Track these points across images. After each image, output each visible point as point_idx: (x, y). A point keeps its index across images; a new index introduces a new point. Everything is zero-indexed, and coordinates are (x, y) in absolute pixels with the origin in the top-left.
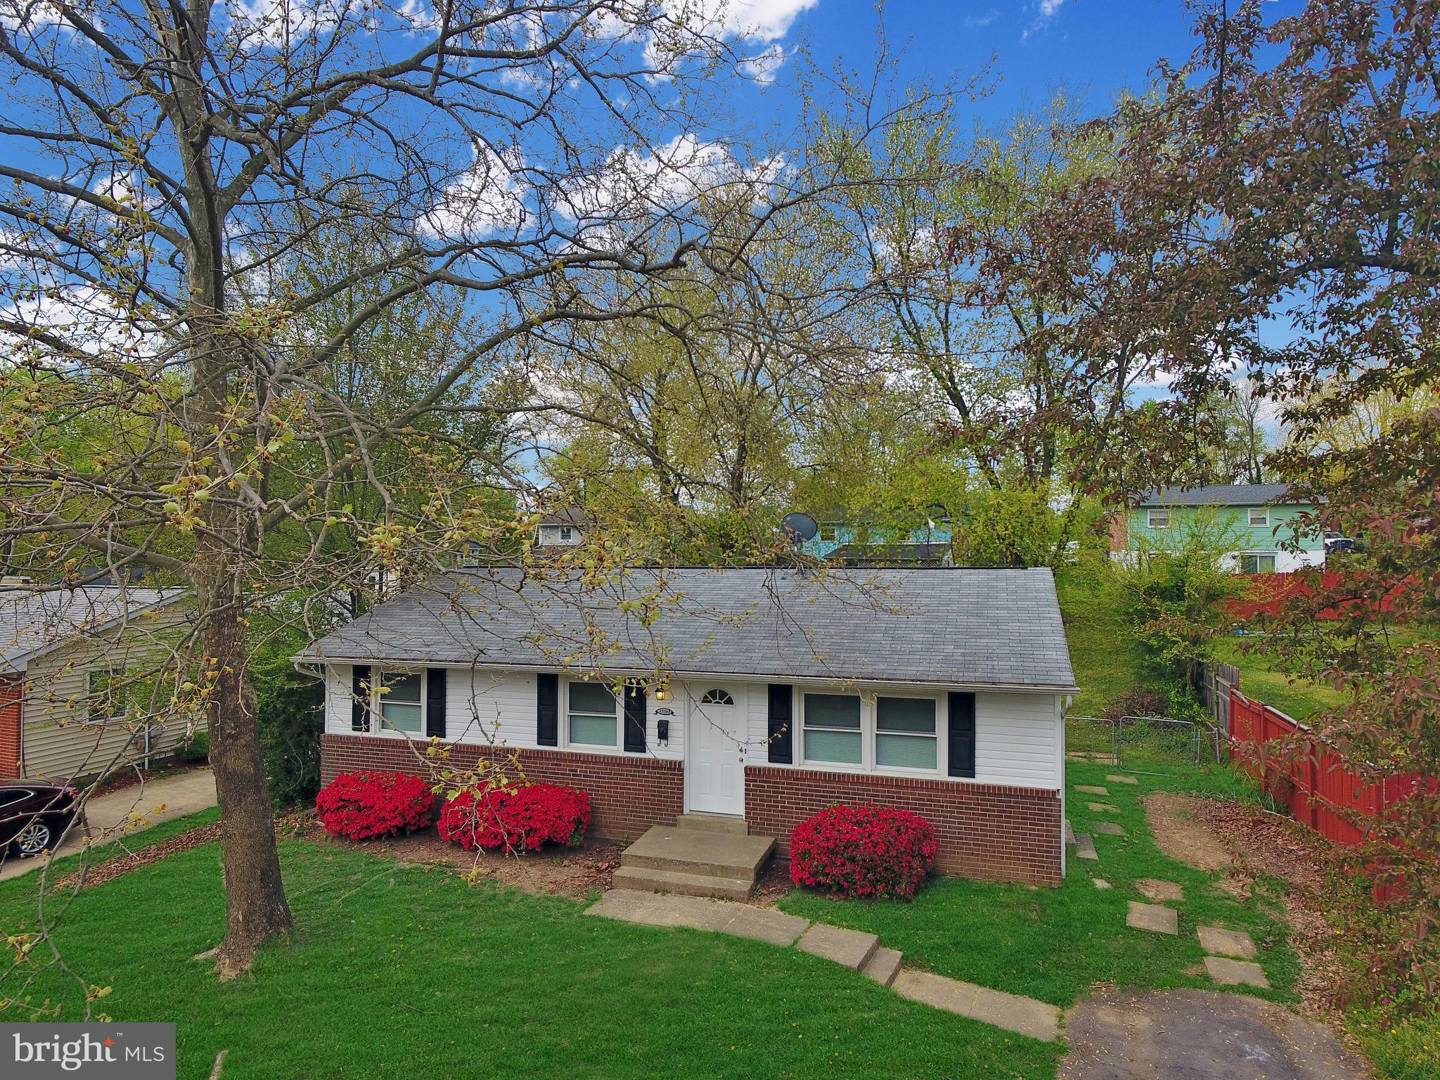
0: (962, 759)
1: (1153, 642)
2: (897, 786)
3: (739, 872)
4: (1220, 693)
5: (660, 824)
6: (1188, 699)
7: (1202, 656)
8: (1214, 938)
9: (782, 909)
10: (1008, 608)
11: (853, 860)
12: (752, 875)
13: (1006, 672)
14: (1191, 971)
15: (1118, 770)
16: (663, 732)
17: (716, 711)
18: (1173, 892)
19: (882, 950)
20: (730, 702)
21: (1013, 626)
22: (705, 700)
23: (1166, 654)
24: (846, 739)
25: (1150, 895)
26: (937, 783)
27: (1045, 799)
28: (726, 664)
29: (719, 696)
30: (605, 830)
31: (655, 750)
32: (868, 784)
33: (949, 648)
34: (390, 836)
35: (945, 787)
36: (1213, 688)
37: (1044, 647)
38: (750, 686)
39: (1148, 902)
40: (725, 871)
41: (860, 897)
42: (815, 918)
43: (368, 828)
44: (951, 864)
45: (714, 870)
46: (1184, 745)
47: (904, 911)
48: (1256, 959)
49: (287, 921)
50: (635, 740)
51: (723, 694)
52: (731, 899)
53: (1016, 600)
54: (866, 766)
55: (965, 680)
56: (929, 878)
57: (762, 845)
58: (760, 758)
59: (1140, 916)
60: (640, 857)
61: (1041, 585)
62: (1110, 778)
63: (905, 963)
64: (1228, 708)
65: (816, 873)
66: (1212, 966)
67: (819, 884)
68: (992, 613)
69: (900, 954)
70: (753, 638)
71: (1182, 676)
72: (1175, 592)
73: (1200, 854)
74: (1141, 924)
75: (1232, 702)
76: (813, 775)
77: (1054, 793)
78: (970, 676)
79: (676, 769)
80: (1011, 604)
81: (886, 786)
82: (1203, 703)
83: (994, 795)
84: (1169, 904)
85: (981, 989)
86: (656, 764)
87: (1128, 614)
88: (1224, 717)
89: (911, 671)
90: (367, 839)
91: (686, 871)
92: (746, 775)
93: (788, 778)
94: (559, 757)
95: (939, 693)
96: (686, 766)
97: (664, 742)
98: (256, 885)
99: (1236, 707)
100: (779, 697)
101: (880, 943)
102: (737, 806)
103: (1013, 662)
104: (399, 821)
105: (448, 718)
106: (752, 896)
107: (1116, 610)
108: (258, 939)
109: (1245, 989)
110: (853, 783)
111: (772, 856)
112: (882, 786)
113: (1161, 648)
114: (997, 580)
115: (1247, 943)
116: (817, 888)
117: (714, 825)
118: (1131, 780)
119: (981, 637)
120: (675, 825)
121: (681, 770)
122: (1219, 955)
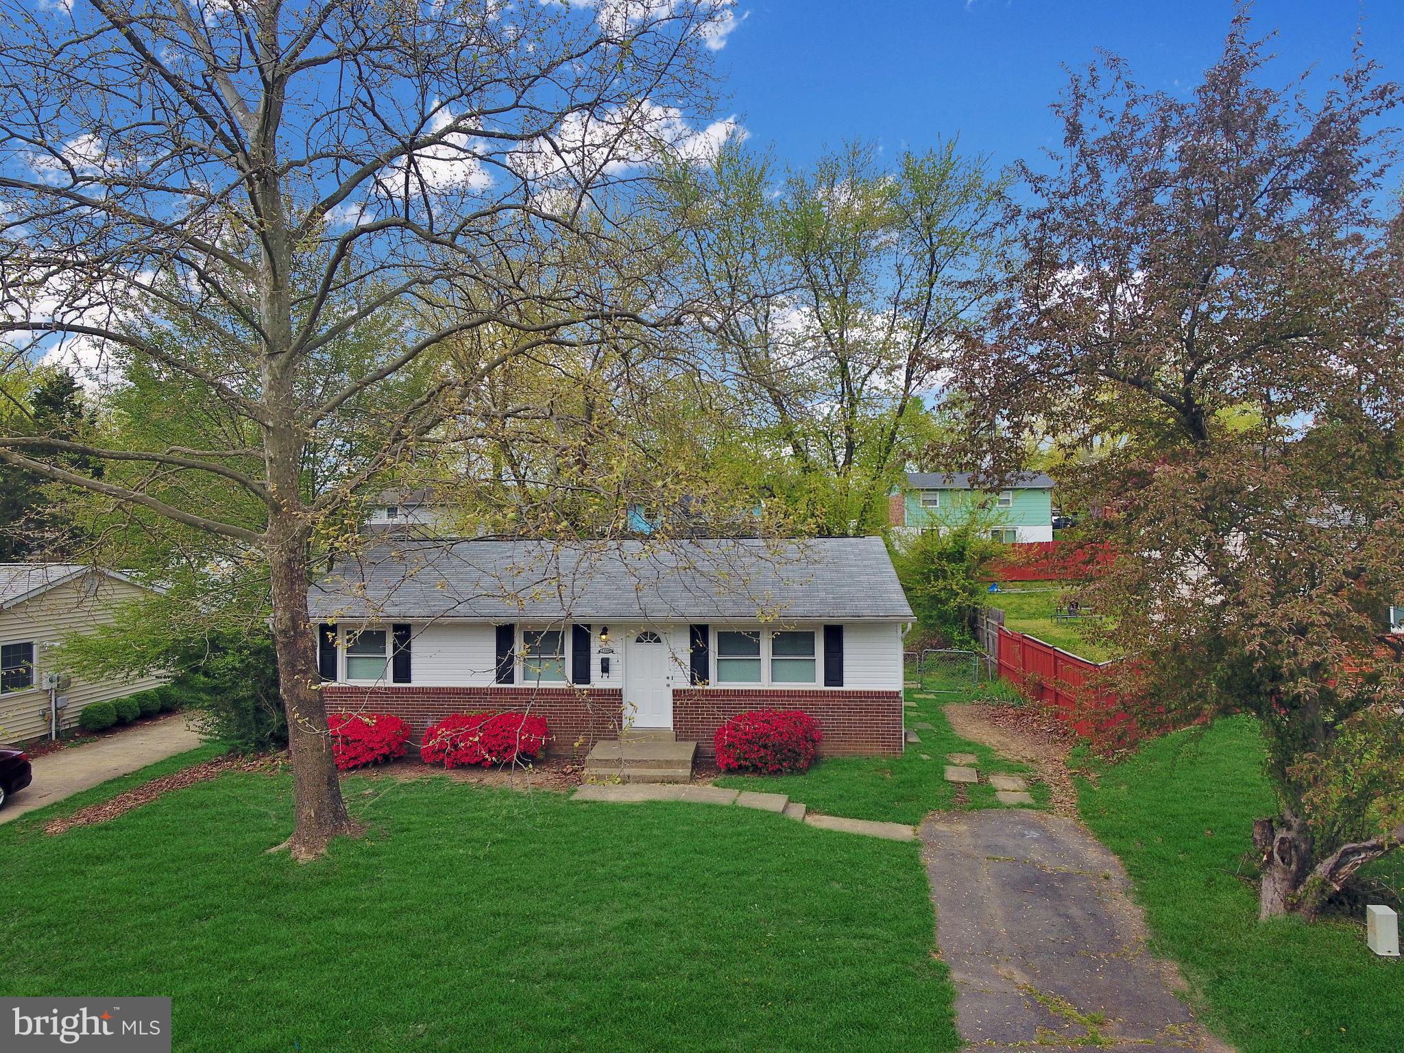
0: (834, 674)
1: (943, 595)
2: (788, 696)
3: (681, 764)
4: (990, 631)
5: (604, 739)
6: (967, 637)
7: (975, 603)
8: (1000, 781)
9: (716, 785)
10: (857, 566)
11: (765, 747)
12: (690, 765)
13: (866, 609)
14: (990, 800)
15: (921, 690)
16: (605, 668)
17: (649, 648)
18: (971, 759)
19: (791, 804)
20: (658, 641)
21: (862, 578)
22: (639, 640)
23: (952, 603)
24: (748, 664)
25: (957, 762)
26: (817, 692)
27: (891, 697)
28: (660, 611)
29: (649, 636)
30: (557, 748)
31: (598, 681)
32: (766, 696)
33: (823, 594)
34: (376, 764)
35: (823, 694)
36: (985, 627)
37: (886, 591)
38: (678, 627)
39: (955, 765)
40: (669, 763)
41: (770, 773)
42: (742, 789)
43: (355, 758)
44: (825, 749)
45: (659, 764)
46: (965, 672)
47: (800, 779)
48: (1027, 790)
49: (344, 817)
50: (582, 674)
51: (653, 635)
52: (677, 783)
53: (862, 560)
54: (765, 683)
55: (837, 615)
56: (815, 760)
57: (691, 747)
58: (684, 683)
59: (952, 774)
60: (600, 760)
61: (876, 549)
62: (916, 696)
63: (808, 811)
64: (996, 641)
65: (739, 759)
66: (1001, 796)
67: (740, 767)
68: (847, 569)
69: (805, 805)
70: (673, 592)
71: (962, 620)
72: (957, 556)
73: (985, 737)
74: (954, 778)
75: (1000, 635)
76: (725, 693)
77: (897, 693)
78: (843, 612)
79: (617, 695)
80: (859, 563)
81: (781, 696)
82: (977, 640)
83: (857, 697)
84: (970, 766)
85: (861, 822)
86: (601, 693)
87: (923, 574)
88: (993, 646)
89: (800, 610)
90: (355, 767)
91: (639, 767)
92: (674, 696)
93: (706, 695)
94: (517, 692)
95: (817, 625)
96: (624, 693)
97: (605, 675)
98: (324, 788)
99: (1002, 638)
100: (699, 632)
101: (790, 801)
102: (666, 721)
103: (869, 602)
104: (386, 750)
105: (412, 666)
106: (692, 779)
107: (914, 572)
108: (328, 829)
109: (1023, 806)
110: (756, 696)
111: (697, 755)
112: (777, 696)
113: (948, 600)
114: (844, 546)
115: (1021, 783)
116: (740, 770)
117: (652, 736)
118: (931, 696)
119: (843, 586)
120: (616, 739)
121: (621, 695)
122: (1004, 790)
